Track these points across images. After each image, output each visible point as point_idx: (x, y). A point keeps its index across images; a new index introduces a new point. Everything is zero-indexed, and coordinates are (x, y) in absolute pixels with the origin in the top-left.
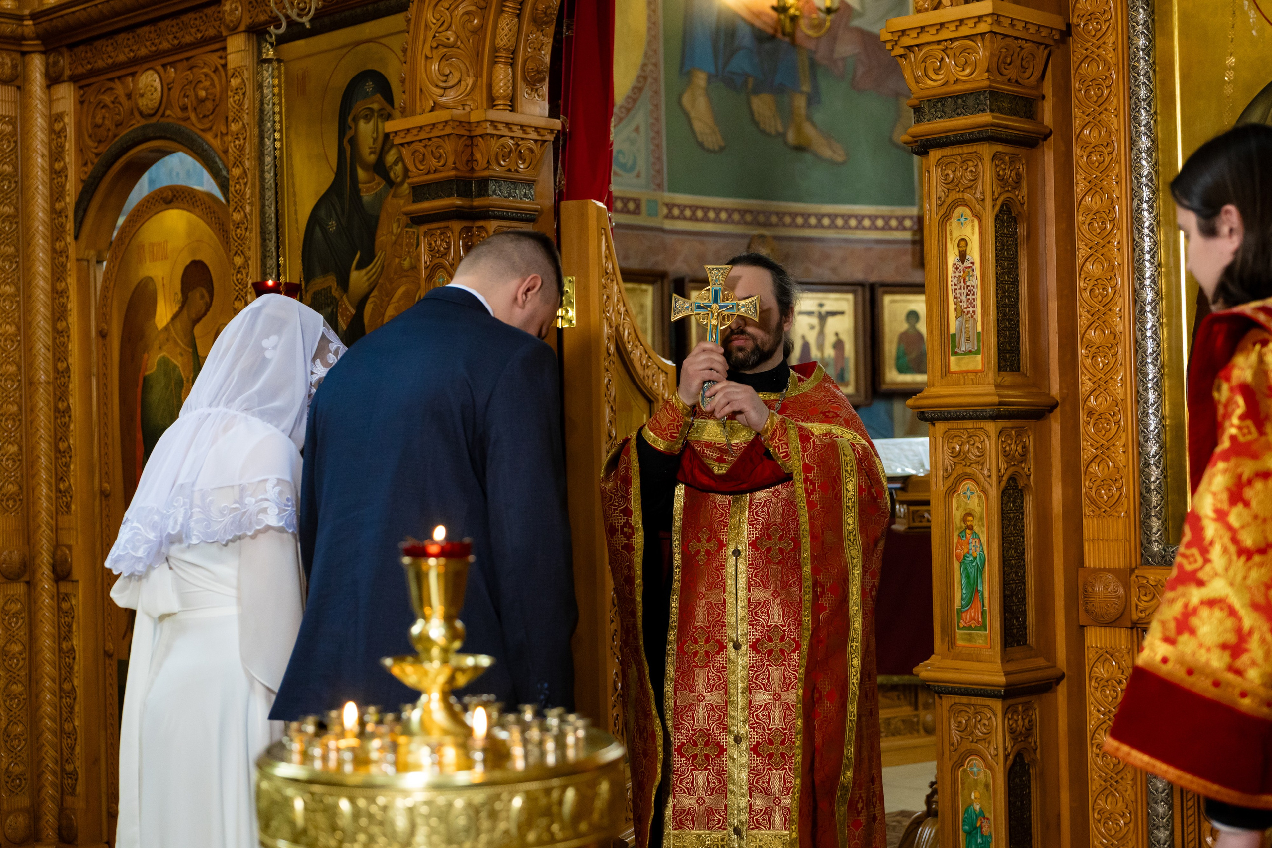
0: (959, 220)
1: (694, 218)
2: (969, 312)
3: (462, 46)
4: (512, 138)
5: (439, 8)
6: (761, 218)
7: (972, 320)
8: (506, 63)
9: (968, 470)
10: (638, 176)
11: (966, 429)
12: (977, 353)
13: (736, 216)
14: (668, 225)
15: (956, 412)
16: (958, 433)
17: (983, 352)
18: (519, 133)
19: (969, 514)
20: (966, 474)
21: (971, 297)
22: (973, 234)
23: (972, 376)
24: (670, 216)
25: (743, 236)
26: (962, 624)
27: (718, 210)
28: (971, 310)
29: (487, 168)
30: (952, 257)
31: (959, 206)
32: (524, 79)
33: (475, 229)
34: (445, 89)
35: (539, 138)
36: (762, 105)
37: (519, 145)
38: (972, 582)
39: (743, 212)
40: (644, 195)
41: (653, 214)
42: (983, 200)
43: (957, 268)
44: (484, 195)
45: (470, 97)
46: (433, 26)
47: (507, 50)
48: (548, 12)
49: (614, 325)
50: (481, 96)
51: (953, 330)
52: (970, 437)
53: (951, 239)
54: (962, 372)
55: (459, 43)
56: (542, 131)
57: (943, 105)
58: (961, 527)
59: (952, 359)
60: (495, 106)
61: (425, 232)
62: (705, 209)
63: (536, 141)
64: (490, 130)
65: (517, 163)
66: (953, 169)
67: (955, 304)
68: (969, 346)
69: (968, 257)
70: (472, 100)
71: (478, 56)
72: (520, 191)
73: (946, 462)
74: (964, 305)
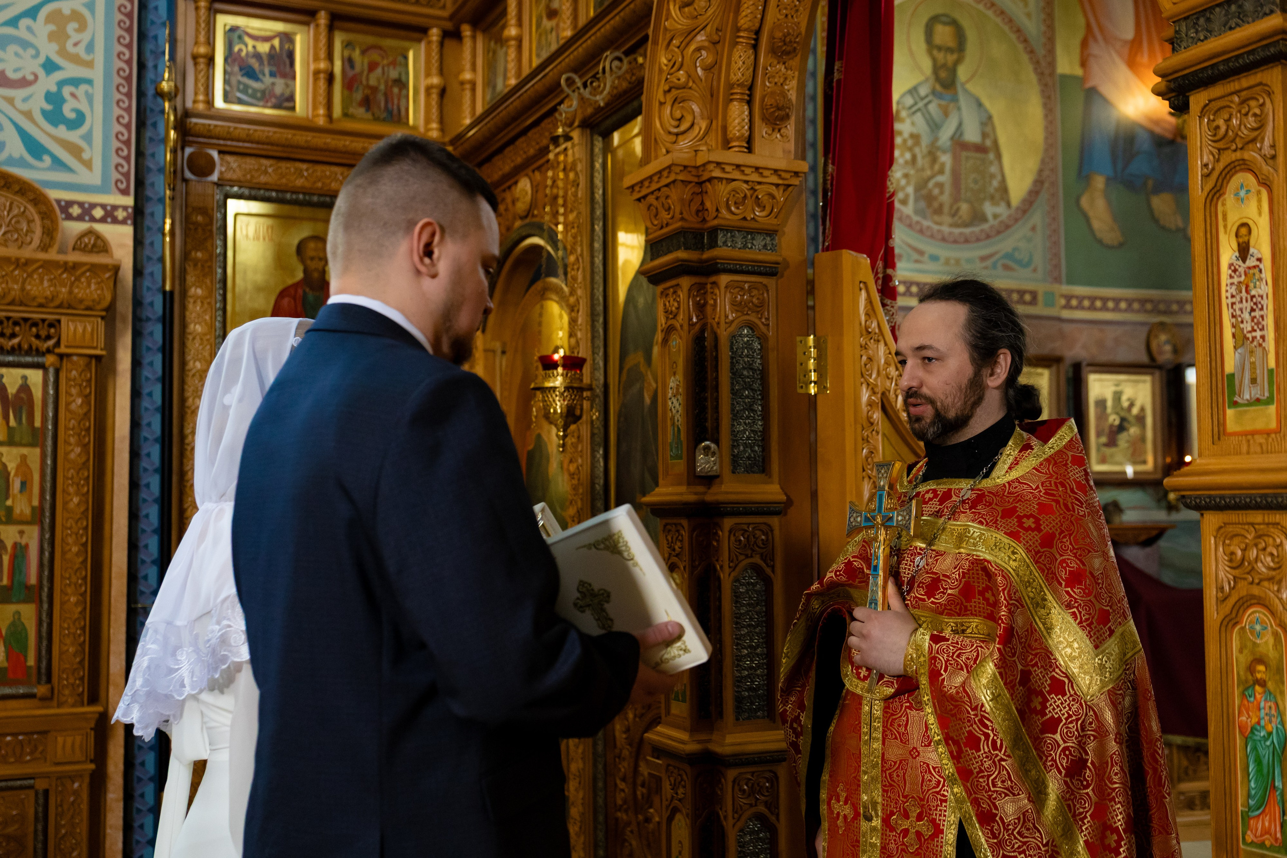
0: (1237, 194)
1: (1092, 308)
2: (1254, 338)
3: (694, 86)
4: (746, 182)
5: (671, 47)
6: (1162, 307)
7: (1259, 350)
8: (741, 100)
9: (1256, 591)
10: (1035, 270)
11: (1252, 524)
12: (1269, 401)
13: (1136, 306)
14: (1066, 314)
15: (1233, 497)
16: (1238, 529)
17: (1279, 401)
18: (755, 177)
19: (1260, 660)
20: (1253, 597)
21: (1257, 314)
22: (1260, 214)
23: (1260, 439)
24: (1067, 306)
25: (1143, 324)
26: (1250, 837)
27: (1117, 301)
28: (1258, 334)
29: (716, 217)
30: (1228, 254)
31: (1236, 172)
32: (764, 119)
33: (709, 286)
34: (677, 135)
35: (780, 182)
36: (1162, 203)
37: (756, 190)
38: (1265, 771)
39: (1143, 302)
40: (1041, 288)
41: (1050, 303)
42: (1274, 157)
43: (1235, 271)
44: (714, 247)
45: (703, 141)
46: (665, 68)
47: (741, 85)
48: (788, 40)
49: (879, 390)
50: (714, 139)
51: (1229, 368)
52: (1259, 537)
53: (1225, 227)
54: (1245, 434)
55: (691, 84)
56: (783, 175)
57: (1208, 20)
58: (1246, 681)
59: (1230, 412)
60: (730, 148)
61: (662, 293)
62: (1105, 300)
63: (777, 185)
64: (717, 173)
65: (753, 211)
66: (1226, 116)
67: (1233, 326)
68: (1256, 392)
69: (1252, 250)
70: (706, 143)
71: (712, 96)
72: (759, 242)
73: (1221, 574)
74: (1247, 327)
